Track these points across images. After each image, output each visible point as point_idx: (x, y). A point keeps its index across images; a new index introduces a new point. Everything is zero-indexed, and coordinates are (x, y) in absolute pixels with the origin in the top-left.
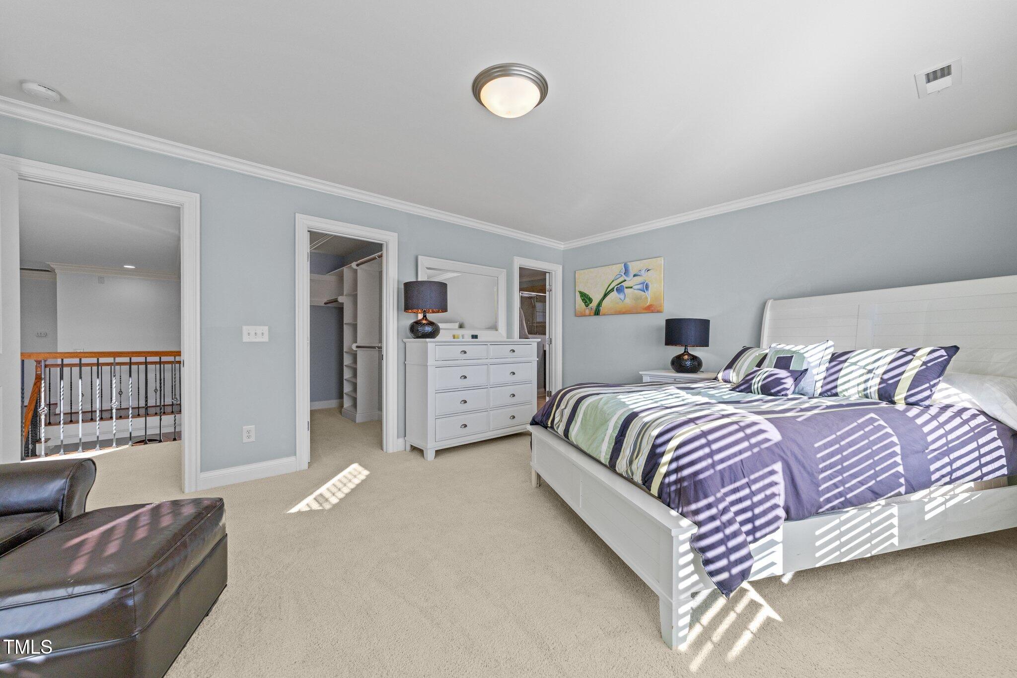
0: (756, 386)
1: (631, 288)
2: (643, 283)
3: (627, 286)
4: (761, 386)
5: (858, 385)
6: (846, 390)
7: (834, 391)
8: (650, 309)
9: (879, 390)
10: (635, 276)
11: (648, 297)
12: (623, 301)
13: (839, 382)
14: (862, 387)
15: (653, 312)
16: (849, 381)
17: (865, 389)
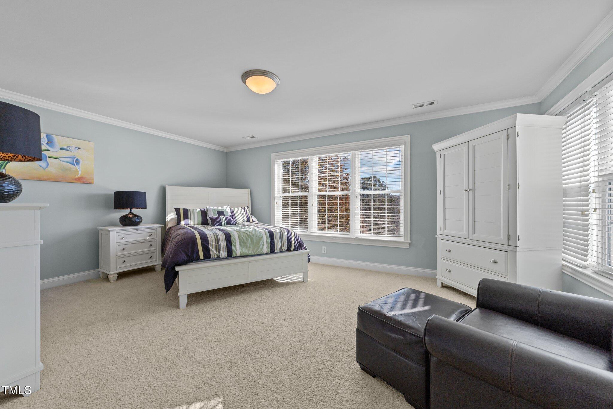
0: (224, 223)
1: (58, 159)
2: (73, 158)
3: (51, 156)
4: (226, 222)
5: (242, 218)
6: (239, 220)
7: (236, 221)
8: (81, 180)
9: (247, 219)
10: (61, 149)
11: (80, 170)
12: (44, 169)
13: (237, 218)
14: (243, 219)
15: (84, 183)
16: (239, 218)
17: (244, 220)
